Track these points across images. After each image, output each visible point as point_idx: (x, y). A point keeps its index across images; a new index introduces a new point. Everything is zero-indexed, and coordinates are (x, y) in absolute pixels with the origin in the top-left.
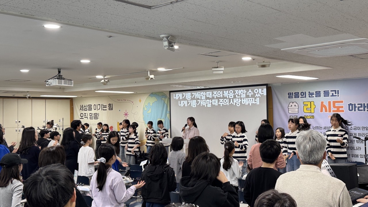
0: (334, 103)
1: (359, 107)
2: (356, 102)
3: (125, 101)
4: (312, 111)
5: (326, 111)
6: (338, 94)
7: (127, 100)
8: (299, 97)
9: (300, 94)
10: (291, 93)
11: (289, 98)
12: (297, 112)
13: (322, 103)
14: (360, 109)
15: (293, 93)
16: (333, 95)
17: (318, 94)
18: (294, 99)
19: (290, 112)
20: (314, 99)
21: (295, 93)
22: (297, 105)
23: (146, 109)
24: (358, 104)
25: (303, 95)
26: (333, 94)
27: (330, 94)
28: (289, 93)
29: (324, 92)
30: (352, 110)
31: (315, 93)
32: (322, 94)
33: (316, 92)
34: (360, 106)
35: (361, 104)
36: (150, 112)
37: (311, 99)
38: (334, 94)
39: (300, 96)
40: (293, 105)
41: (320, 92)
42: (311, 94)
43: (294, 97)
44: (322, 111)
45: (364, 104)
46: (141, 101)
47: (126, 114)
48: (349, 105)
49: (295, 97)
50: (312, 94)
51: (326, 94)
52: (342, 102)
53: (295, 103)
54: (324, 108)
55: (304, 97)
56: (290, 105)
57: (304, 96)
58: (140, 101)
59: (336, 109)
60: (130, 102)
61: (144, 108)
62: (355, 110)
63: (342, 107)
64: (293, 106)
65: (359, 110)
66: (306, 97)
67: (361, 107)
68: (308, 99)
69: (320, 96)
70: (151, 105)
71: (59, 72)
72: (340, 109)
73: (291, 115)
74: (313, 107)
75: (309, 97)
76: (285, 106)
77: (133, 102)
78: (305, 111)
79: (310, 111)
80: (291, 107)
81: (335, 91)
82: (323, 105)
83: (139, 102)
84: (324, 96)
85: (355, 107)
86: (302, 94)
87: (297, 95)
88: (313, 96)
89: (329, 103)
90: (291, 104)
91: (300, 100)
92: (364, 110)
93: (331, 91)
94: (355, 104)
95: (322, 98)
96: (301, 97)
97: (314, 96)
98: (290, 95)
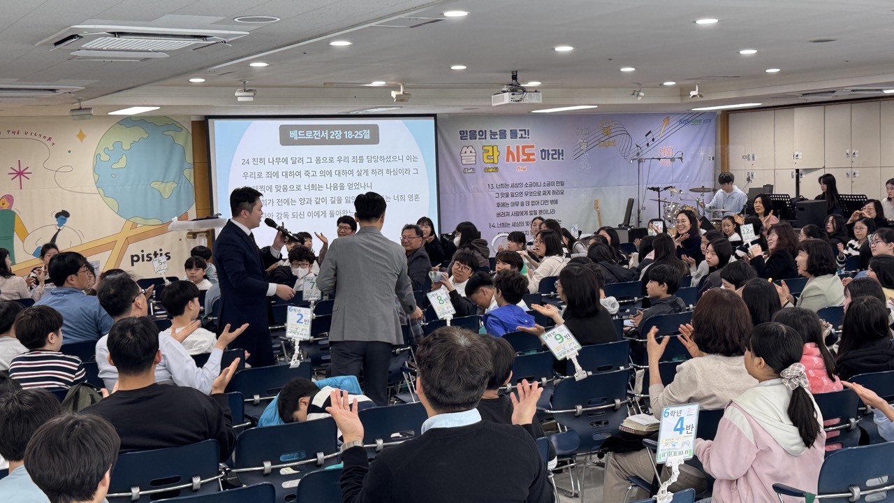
0: (524, 147)
1: (553, 155)
2: (550, 147)
3: (16, 135)
4: (496, 161)
5: (514, 160)
6: (528, 135)
7: (22, 134)
8: (476, 139)
9: (477, 133)
10: (464, 131)
11: (461, 139)
12: (474, 163)
13: (508, 147)
14: (555, 156)
15: (467, 131)
16: (522, 137)
17: (503, 134)
18: (469, 142)
19: (464, 162)
20: (498, 141)
21: (470, 132)
22: (473, 151)
23: (105, 157)
24: (552, 150)
25: (482, 135)
26: (522, 135)
27: (519, 136)
28: (460, 132)
29: (511, 131)
30: (545, 159)
31: (498, 133)
32: (508, 133)
33: (500, 131)
34: (554, 152)
35: (555, 150)
36: (122, 163)
37: (493, 142)
38: (524, 136)
39: (478, 137)
40: (468, 151)
41: (505, 131)
42: (493, 134)
43: (468, 137)
44: (508, 160)
45: (559, 150)
46: (84, 136)
47: (20, 173)
48: (542, 151)
49: (470, 138)
50: (495, 134)
51: (514, 134)
52: (533, 147)
53: (470, 148)
54: (510, 156)
55: (483, 139)
56: (463, 151)
57: (484, 137)
58: (81, 136)
59: (526, 157)
60: (37, 137)
61: (97, 156)
62: (548, 159)
63: (533, 154)
64: (468, 154)
65: (553, 158)
66: (486, 138)
67: (555, 154)
68: (489, 141)
69: (505, 137)
70: (126, 146)
71: (514, 77)
72: (531, 157)
73: (465, 167)
74: (496, 154)
75: (491, 138)
76: (456, 151)
77: (50, 139)
78: (486, 161)
79: (492, 161)
80: (465, 155)
81: (525, 130)
82: (509, 152)
83: (78, 139)
84: (511, 138)
85: (549, 154)
86: (481, 133)
87: (473, 135)
88: (496, 136)
89: (518, 147)
90: (465, 149)
91: (478, 143)
92: (559, 159)
93: (520, 130)
94: (548, 150)
95: (509, 141)
96: (479, 139)
97: (498, 136)
98: (463, 135)
